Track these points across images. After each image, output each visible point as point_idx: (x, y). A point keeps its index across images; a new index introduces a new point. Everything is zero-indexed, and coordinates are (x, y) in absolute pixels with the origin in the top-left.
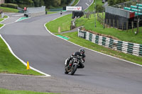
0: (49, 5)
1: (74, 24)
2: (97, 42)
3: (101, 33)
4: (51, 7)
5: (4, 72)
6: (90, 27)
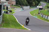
0: (31, 6)
1: (39, 12)
4: (32, 6)
5: (15, 28)
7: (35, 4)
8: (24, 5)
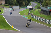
1: (29, 13)
2: (37, 19)
4: (21, 6)
5: (4, 29)
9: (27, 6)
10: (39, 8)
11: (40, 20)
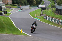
0: (31, 5)
1: (42, 13)
3: (54, 17)
6: (49, 14)
7: (36, 3)
8: (23, 4)
9: (39, 6)
10: (53, 7)
11: (55, 22)
